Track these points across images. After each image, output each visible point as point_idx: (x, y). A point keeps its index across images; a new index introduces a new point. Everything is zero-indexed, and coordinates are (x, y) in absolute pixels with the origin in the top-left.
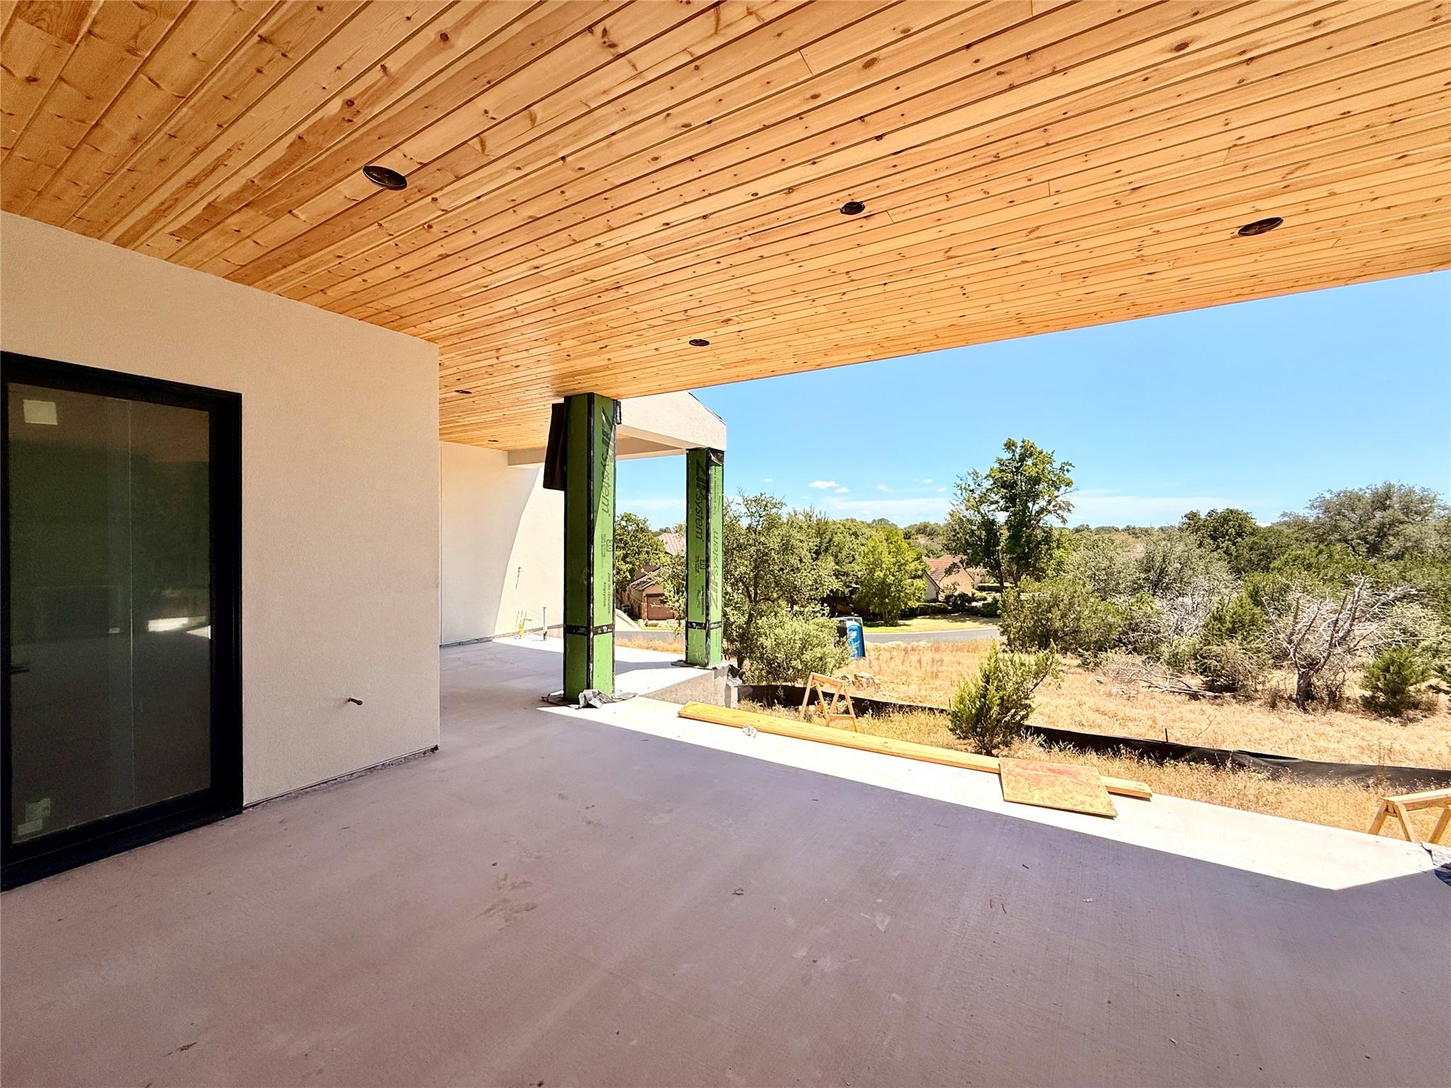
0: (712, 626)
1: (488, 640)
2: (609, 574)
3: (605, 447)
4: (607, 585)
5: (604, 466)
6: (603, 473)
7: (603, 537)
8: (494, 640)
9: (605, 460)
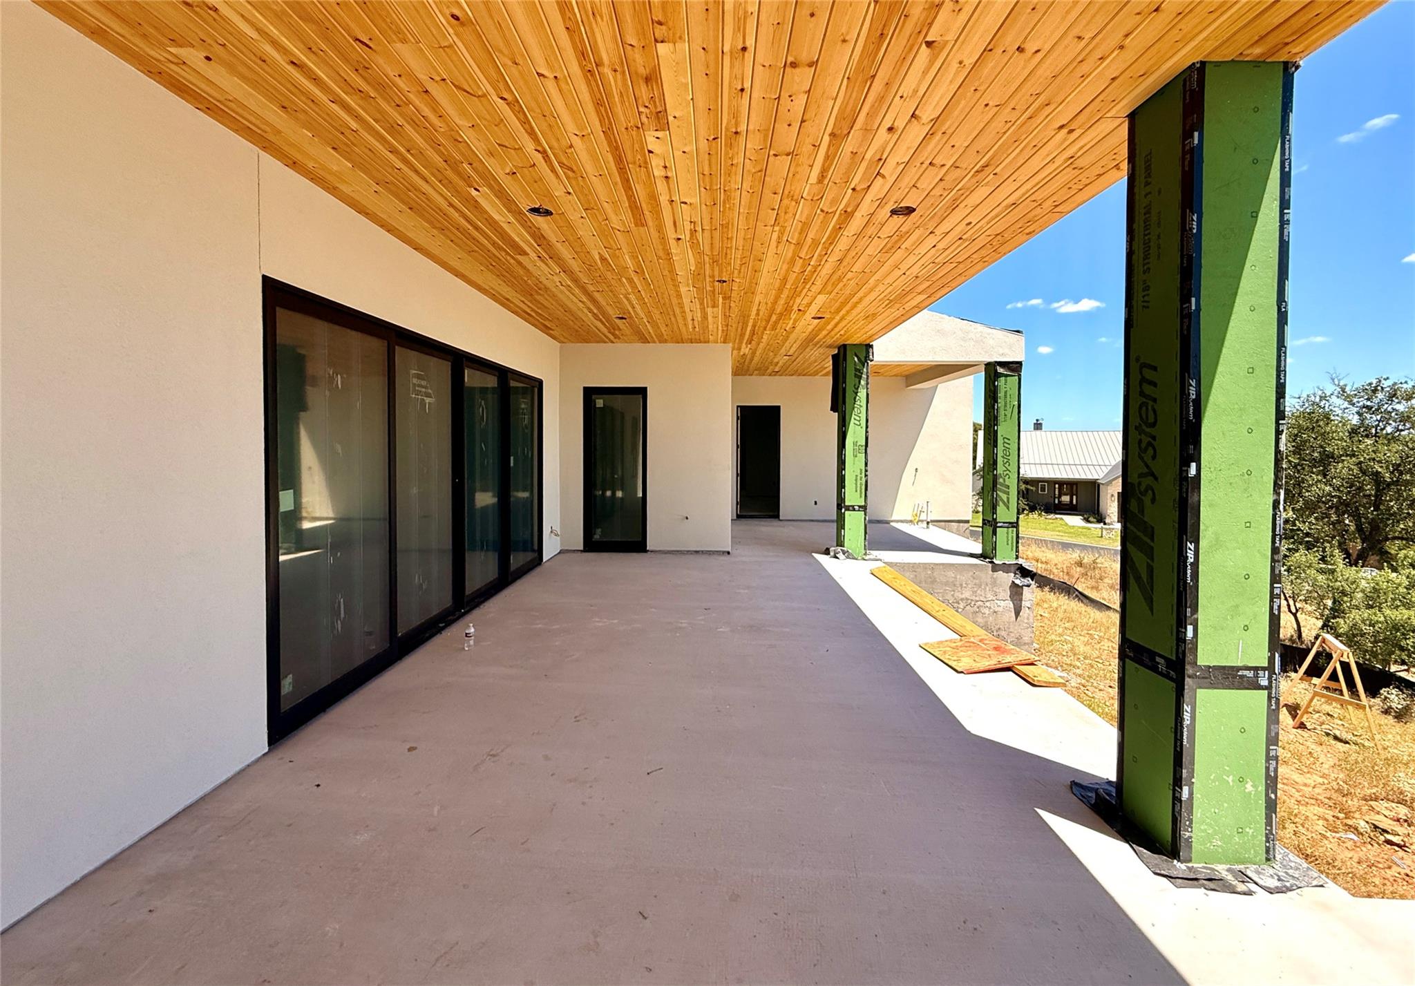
0: (999, 525)
1: (887, 522)
2: (861, 470)
3: (857, 380)
4: (859, 478)
5: (856, 393)
6: (855, 398)
7: (855, 444)
8: (892, 524)
9: (857, 389)
